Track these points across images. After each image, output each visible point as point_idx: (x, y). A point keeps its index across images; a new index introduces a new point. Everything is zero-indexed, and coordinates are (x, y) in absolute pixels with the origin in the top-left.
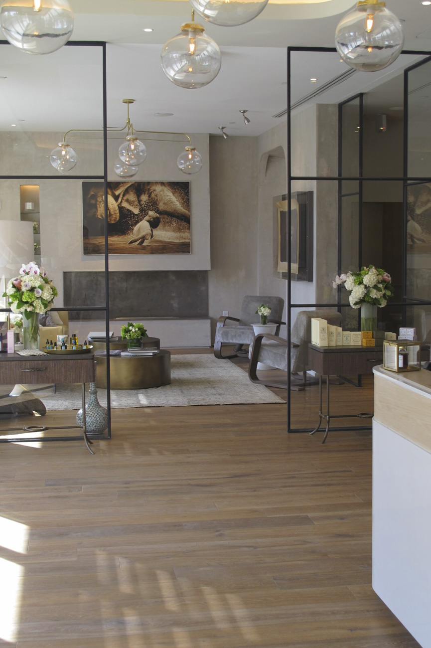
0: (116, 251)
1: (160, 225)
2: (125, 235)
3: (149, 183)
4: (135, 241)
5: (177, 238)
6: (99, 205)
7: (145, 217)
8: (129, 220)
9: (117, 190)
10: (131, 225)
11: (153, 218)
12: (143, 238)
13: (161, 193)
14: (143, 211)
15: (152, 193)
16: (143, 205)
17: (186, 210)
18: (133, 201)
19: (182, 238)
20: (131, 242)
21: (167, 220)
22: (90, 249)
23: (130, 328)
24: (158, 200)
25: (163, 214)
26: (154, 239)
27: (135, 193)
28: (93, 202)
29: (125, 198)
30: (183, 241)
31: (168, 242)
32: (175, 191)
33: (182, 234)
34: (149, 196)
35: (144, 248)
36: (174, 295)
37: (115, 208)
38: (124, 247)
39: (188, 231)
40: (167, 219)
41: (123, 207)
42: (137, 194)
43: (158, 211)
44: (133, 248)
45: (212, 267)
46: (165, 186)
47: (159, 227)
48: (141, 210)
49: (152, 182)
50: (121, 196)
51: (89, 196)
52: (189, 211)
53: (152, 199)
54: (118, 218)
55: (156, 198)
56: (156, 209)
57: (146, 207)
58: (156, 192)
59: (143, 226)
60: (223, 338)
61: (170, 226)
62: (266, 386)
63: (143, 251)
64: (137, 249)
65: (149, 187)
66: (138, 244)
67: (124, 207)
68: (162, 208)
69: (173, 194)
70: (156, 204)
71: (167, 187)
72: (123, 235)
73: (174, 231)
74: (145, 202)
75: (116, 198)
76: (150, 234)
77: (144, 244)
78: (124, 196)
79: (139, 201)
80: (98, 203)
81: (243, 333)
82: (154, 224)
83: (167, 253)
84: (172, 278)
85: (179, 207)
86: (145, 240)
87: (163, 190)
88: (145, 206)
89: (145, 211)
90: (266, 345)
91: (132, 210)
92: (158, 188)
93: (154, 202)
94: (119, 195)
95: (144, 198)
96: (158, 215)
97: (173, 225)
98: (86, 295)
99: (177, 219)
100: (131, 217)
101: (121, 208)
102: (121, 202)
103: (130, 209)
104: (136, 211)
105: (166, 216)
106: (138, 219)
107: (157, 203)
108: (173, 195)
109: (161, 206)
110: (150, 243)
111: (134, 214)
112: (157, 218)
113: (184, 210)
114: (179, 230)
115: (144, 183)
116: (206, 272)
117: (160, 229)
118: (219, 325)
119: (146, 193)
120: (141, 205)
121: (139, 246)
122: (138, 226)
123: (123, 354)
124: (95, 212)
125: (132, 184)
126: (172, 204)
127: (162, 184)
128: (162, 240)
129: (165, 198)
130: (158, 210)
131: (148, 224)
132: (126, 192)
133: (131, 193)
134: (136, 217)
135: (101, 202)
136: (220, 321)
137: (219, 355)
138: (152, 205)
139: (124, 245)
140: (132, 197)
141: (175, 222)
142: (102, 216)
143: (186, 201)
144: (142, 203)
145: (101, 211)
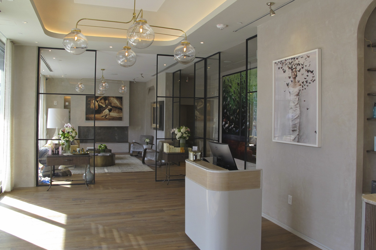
0: (97, 119)
1: (112, 111)
3: (109, 97)
4: (103, 116)
5: (118, 115)
6: (91, 104)
7: (107, 108)
8: (102, 109)
12: (106, 115)
14: (107, 106)
18: (103, 103)
19: (119, 115)
20: (102, 117)
22: (87, 119)
23: (102, 146)
24: (112, 102)
28: (89, 103)
29: (100, 102)
30: (120, 116)
31: (115, 117)
33: (120, 114)
34: (109, 101)
35: (107, 119)
36: (116, 134)
37: (97, 105)
39: (122, 113)
40: (115, 109)
43: (111, 106)
45: (129, 125)
48: (106, 106)
50: (99, 101)
51: (88, 101)
52: (122, 106)
54: (98, 108)
59: (106, 111)
60: (133, 149)
61: (115, 111)
62: (148, 166)
69: (117, 101)
71: (115, 98)
72: (99, 114)
73: (117, 113)
75: (97, 102)
76: (109, 114)
77: (106, 117)
78: (100, 101)
79: (105, 103)
81: (140, 148)
82: (110, 110)
83: (114, 120)
84: (116, 129)
87: (113, 99)
90: (148, 152)
92: (112, 99)
93: (110, 103)
94: (98, 100)
95: (107, 102)
96: (111, 108)
97: (117, 111)
98: (86, 134)
99: (118, 109)
101: (99, 105)
102: (99, 103)
103: (102, 105)
104: (104, 106)
106: (105, 109)
109: (113, 105)
110: (108, 117)
111: (103, 107)
112: (111, 109)
113: (120, 106)
114: (119, 113)
115: (107, 97)
116: (127, 127)
118: (132, 145)
121: (105, 118)
122: (104, 111)
123: (99, 155)
124: (90, 106)
125: (103, 97)
126: (116, 104)
127: (113, 97)
128: (113, 116)
129: (114, 102)
131: (108, 110)
132: (101, 100)
133: (103, 100)
136: (132, 144)
137: (132, 155)
140: (103, 101)
142: (92, 107)
143: (121, 103)
144: (106, 103)
145: (92, 106)
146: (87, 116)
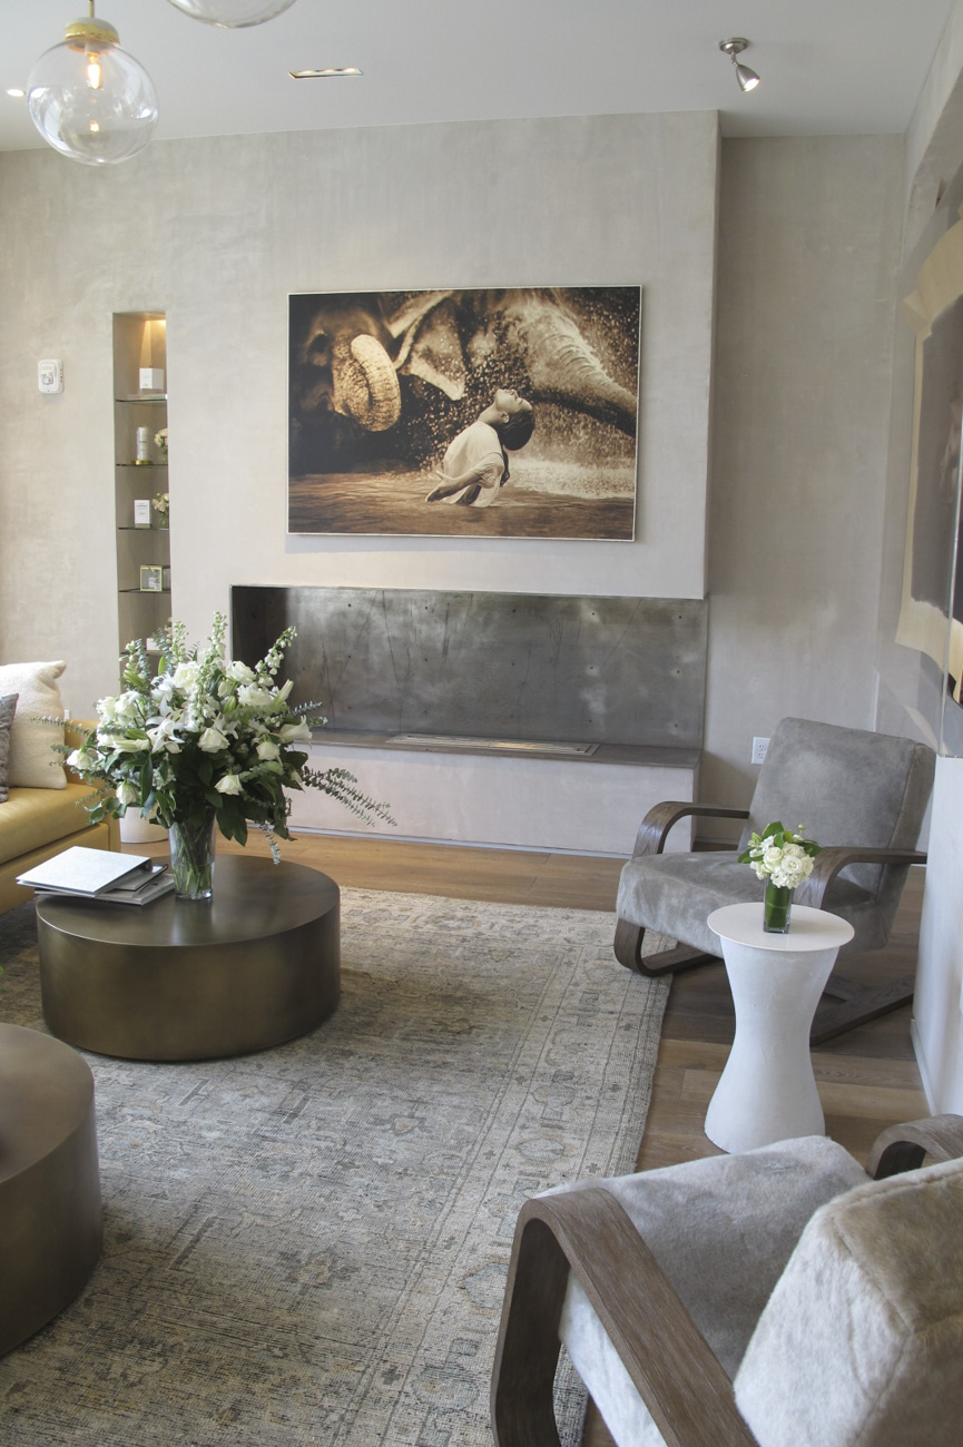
0: (388, 524)
1: (534, 438)
2: (419, 470)
3: (500, 294)
4: (450, 492)
5: (588, 485)
6: (340, 371)
7: (482, 409)
8: (432, 421)
9: (397, 319)
10: (436, 438)
11: (511, 415)
12: (477, 483)
13: (541, 327)
14: (479, 391)
15: (511, 328)
16: (480, 371)
17: (625, 385)
18: (448, 358)
19: (605, 483)
20: (437, 496)
21: (557, 423)
22: (307, 518)
24: (530, 352)
25: (545, 401)
26: (511, 486)
27: (453, 329)
28: (320, 360)
29: (421, 347)
30: (610, 495)
31: (559, 497)
32: (589, 320)
33: (608, 472)
34: (501, 339)
35: (478, 517)
36: (594, 671)
37: (387, 381)
38: (413, 510)
39: (628, 461)
40: (558, 417)
41: (413, 376)
42: (460, 333)
43: (526, 391)
44: (441, 515)
45: (709, 590)
46: (554, 302)
47: (527, 445)
48: (474, 387)
49: (513, 291)
50: (409, 340)
51: (310, 341)
52: (633, 390)
53: (509, 348)
54: (396, 414)
55: (523, 345)
56: (520, 382)
57: (490, 376)
58: (523, 325)
59: (477, 443)
61: (566, 441)
63: (474, 526)
64: (455, 517)
65: (499, 308)
66: (461, 502)
67: (418, 377)
68: (543, 379)
69: (583, 330)
70: (523, 366)
71: (562, 308)
72: (409, 471)
73: (580, 459)
74: (486, 358)
75: (393, 347)
76: (499, 468)
77: (477, 503)
78: (416, 338)
79: (467, 357)
80: (335, 363)
82: (514, 434)
83: (553, 533)
85: (599, 378)
86: (483, 490)
87: (546, 319)
88: (484, 374)
89: (485, 390)
91: (441, 387)
92: (532, 311)
93: (516, 360)
94: (402, 337)
95: (483, 344)
96: (527, 404)
97: (578, 438)
98: (325, 658)
99: (590, 419)
100: (436, 412)
101: (406, 381)
102: (409, 360)
103: (435, 383)
104: (455, 390)
105: (554, 409)
106: (460, 417)
107: (527, 362)
108: (582, 333)
109: (540, 374)
110: (497, 499)
111: (447, 400)
112: (525, 414)
113: (617, 388)
114: (597, 456)
115: (484, 295)
117: (534, 454)
119: (491, 327)
120: (471, 370)
121: (462, 509)
122: (459, 440)
124: (326, 393)
125: (445, 300)
126: (576, 367)
127: (546, 295)
128: (539, 490)
129: (554, 347)
130: (528, 388)
131: (492, 434)
132: (425, 325)
133: (441, 328)
134: (453, 410)
135: (344, 360)
138: (509, 369)
139: (414, 505)
140: (442, 341)
141: (585, 427)
142: (346, 407)
143: (628, 354)
144: (477, 361)
145: (345, 392)
146: (304, 489)
